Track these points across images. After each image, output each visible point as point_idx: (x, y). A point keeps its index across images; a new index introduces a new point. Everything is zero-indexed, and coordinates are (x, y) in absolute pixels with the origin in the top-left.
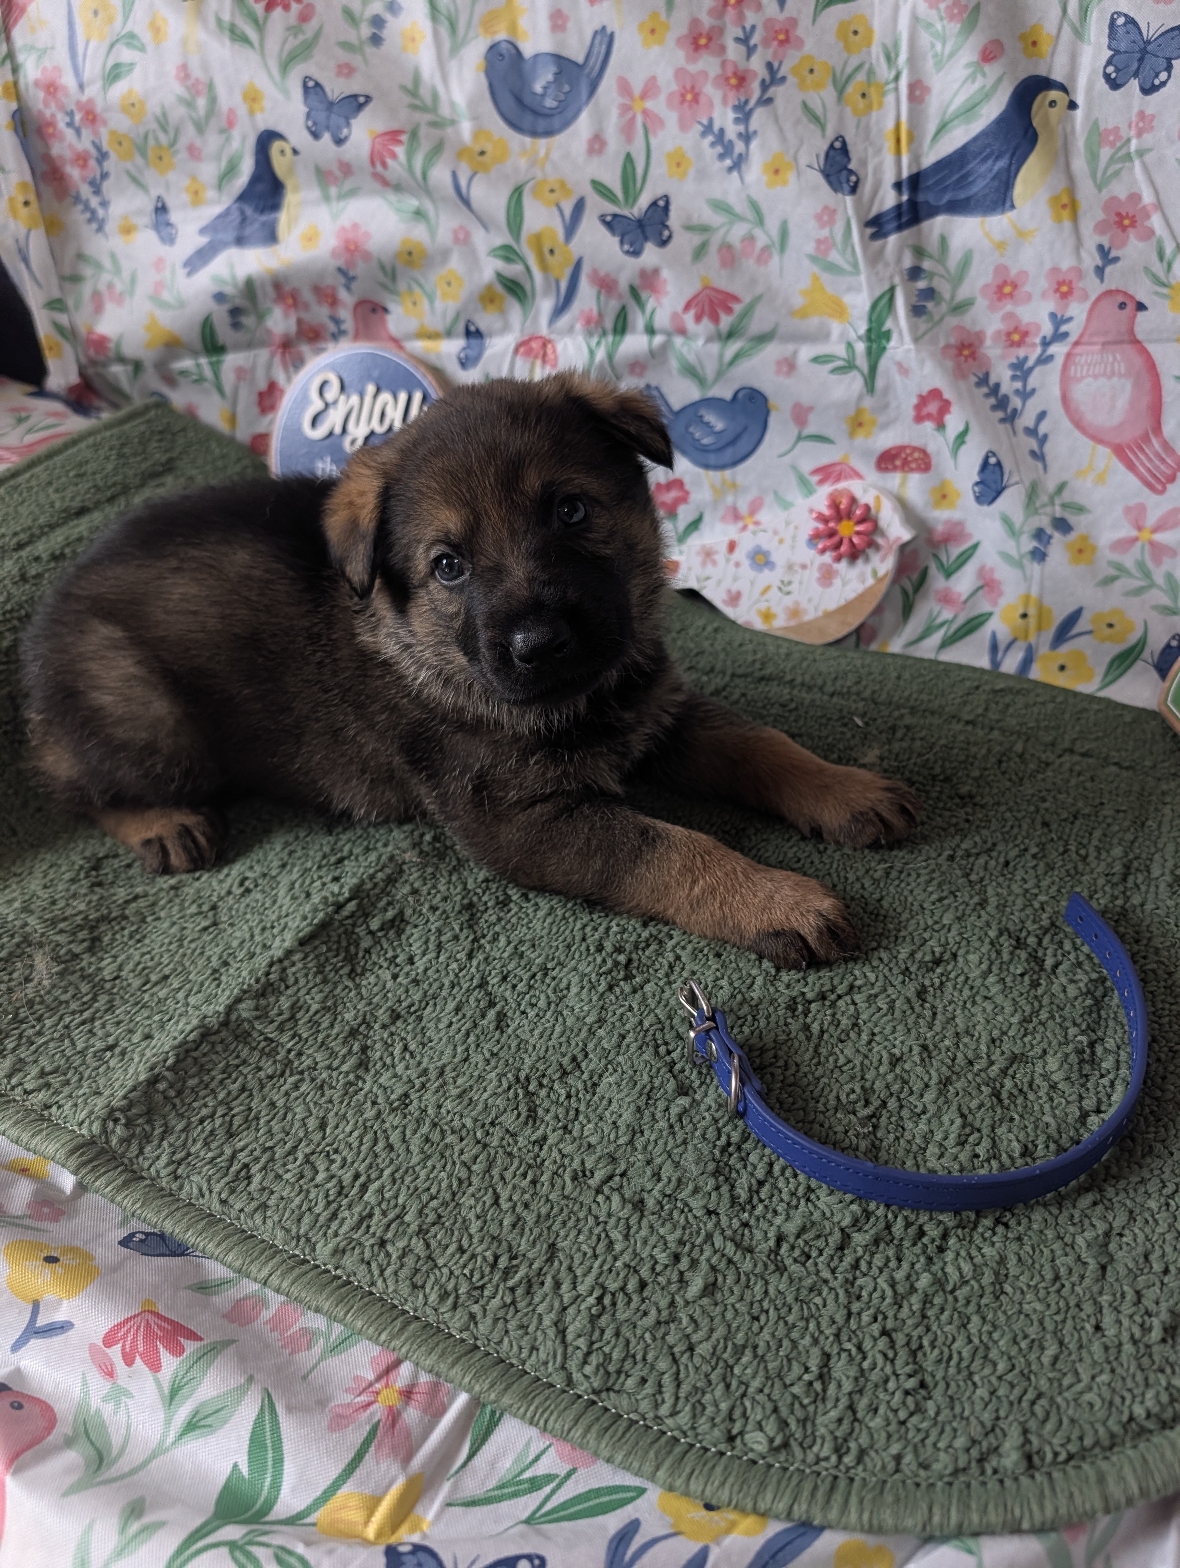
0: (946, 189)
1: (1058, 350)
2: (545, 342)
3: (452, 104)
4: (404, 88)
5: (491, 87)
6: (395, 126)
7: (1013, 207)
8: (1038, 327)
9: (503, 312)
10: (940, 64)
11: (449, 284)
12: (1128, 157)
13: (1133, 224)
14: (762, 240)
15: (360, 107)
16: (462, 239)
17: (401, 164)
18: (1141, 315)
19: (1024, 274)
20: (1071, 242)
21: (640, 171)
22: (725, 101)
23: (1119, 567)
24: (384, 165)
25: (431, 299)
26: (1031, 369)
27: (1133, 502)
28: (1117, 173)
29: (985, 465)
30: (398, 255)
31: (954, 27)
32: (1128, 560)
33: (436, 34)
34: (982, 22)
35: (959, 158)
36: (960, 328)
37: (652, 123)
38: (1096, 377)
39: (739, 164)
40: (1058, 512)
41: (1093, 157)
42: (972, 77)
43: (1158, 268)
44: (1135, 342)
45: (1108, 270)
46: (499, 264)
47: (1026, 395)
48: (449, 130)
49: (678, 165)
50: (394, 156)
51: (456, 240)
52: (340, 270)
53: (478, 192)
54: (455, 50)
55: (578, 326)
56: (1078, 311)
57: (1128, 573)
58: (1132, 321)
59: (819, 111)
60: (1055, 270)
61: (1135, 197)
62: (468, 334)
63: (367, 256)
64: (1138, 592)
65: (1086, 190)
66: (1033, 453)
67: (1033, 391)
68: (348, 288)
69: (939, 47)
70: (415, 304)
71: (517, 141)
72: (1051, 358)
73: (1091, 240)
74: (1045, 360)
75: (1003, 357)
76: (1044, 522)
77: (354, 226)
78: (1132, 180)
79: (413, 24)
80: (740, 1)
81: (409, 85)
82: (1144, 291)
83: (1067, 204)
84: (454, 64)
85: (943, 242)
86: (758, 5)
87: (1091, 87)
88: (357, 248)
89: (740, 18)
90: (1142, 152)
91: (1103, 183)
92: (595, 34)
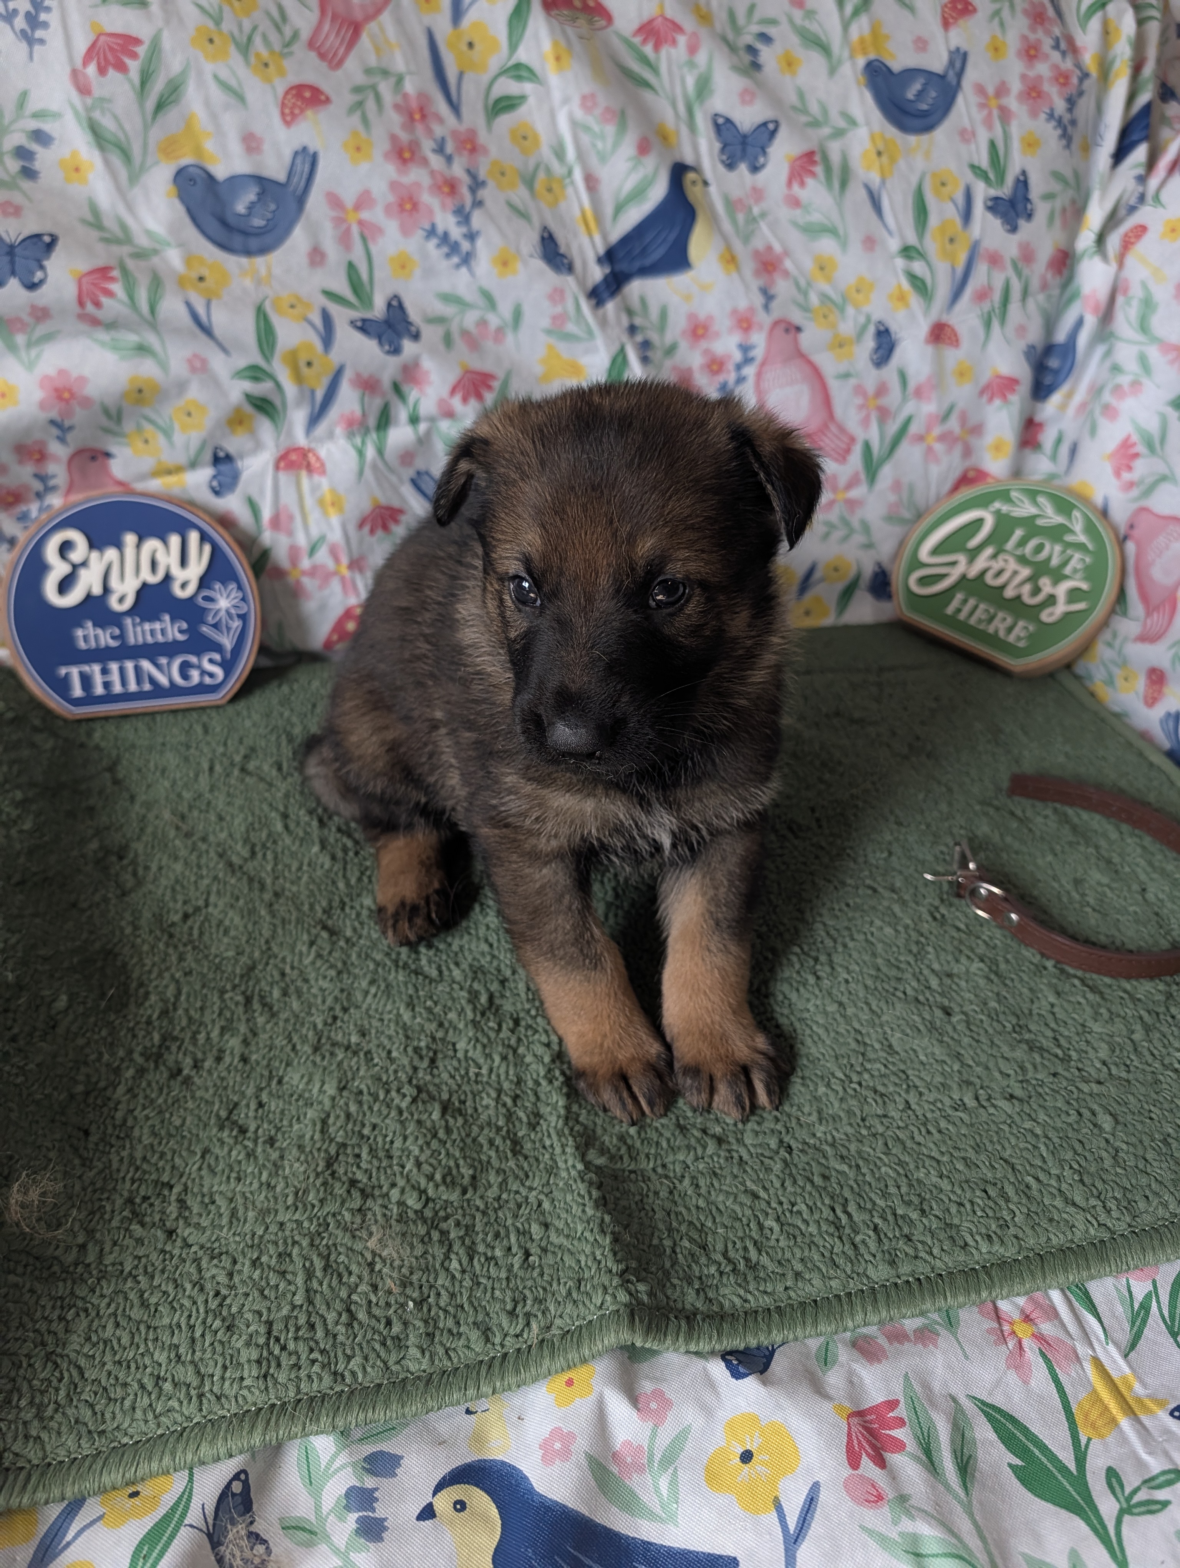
0: (633, 259)
1: (750, 371)
2: (303, 453)
3: (148, 233)
4: (84, 221)
5: (189, 211)
6: (101, 263)
7: (690, 266)
8: (731, 357)
9: (252, 432)
10: (603, 158)
11: (189, 414)
12: (754, 220)
13: (775, 268)
14: (494, 321)
15: (50, 247)
16: (198, 366)
17: (121, 302)
19: (710, 318)
20: (741, 287)
21: (364, 276)
22: (443, 206)
23: (830, 526)
24: (97, 304)
25: (167, 433)
26: (733, 390)
28: (753, 232)
30: (124, 395)
31: (610, 130)
32: (833, 517)
33: (107, 163)
34: (630, 124)
35: (639, 233)
36: (675, 368)
37: (368, 233)
38: (783, 388)
39: (467, 260)
41: (734, 222)
42: (634, 168)
43: (800, 298)
44: (803, 356)
45: (772, 304)
46: (248, 386)
48: (155, 260)
49: (403, 267)
50: (109, 294)
51: (193, 370)
52: (53, 422)
53: (220, 319)
54: (134, 178)
55: (339, 431)
56: (759, 339)
57: (836, 527)
58: (796, 342)
59: (521, 207)
60: (734, 312)
61: (769, 248)
62: (217, 460)
63: (86, 402)
64: (846, 538)
65: (738, 246)
68: (62, 440)
69: (600, 145)
70: (146, 441)
71: (233, 262)
72: (745, 377)
73: (755, 284)
74: (741, 379)
75: (710, 382)
77: (62, 372)
78: (765, 235)
79: (75, 154)
80: (424, 117)
81: (89, 217)
82: (797, 317)
83: (730, 259)
84: (136, 193)
85: (643, 301)
86: (440, 120)
87: (714, 167)
88: (72, 395)
89: (429, 131)
90: (763, 215)
91: (746, 239)
92: (296, 153)
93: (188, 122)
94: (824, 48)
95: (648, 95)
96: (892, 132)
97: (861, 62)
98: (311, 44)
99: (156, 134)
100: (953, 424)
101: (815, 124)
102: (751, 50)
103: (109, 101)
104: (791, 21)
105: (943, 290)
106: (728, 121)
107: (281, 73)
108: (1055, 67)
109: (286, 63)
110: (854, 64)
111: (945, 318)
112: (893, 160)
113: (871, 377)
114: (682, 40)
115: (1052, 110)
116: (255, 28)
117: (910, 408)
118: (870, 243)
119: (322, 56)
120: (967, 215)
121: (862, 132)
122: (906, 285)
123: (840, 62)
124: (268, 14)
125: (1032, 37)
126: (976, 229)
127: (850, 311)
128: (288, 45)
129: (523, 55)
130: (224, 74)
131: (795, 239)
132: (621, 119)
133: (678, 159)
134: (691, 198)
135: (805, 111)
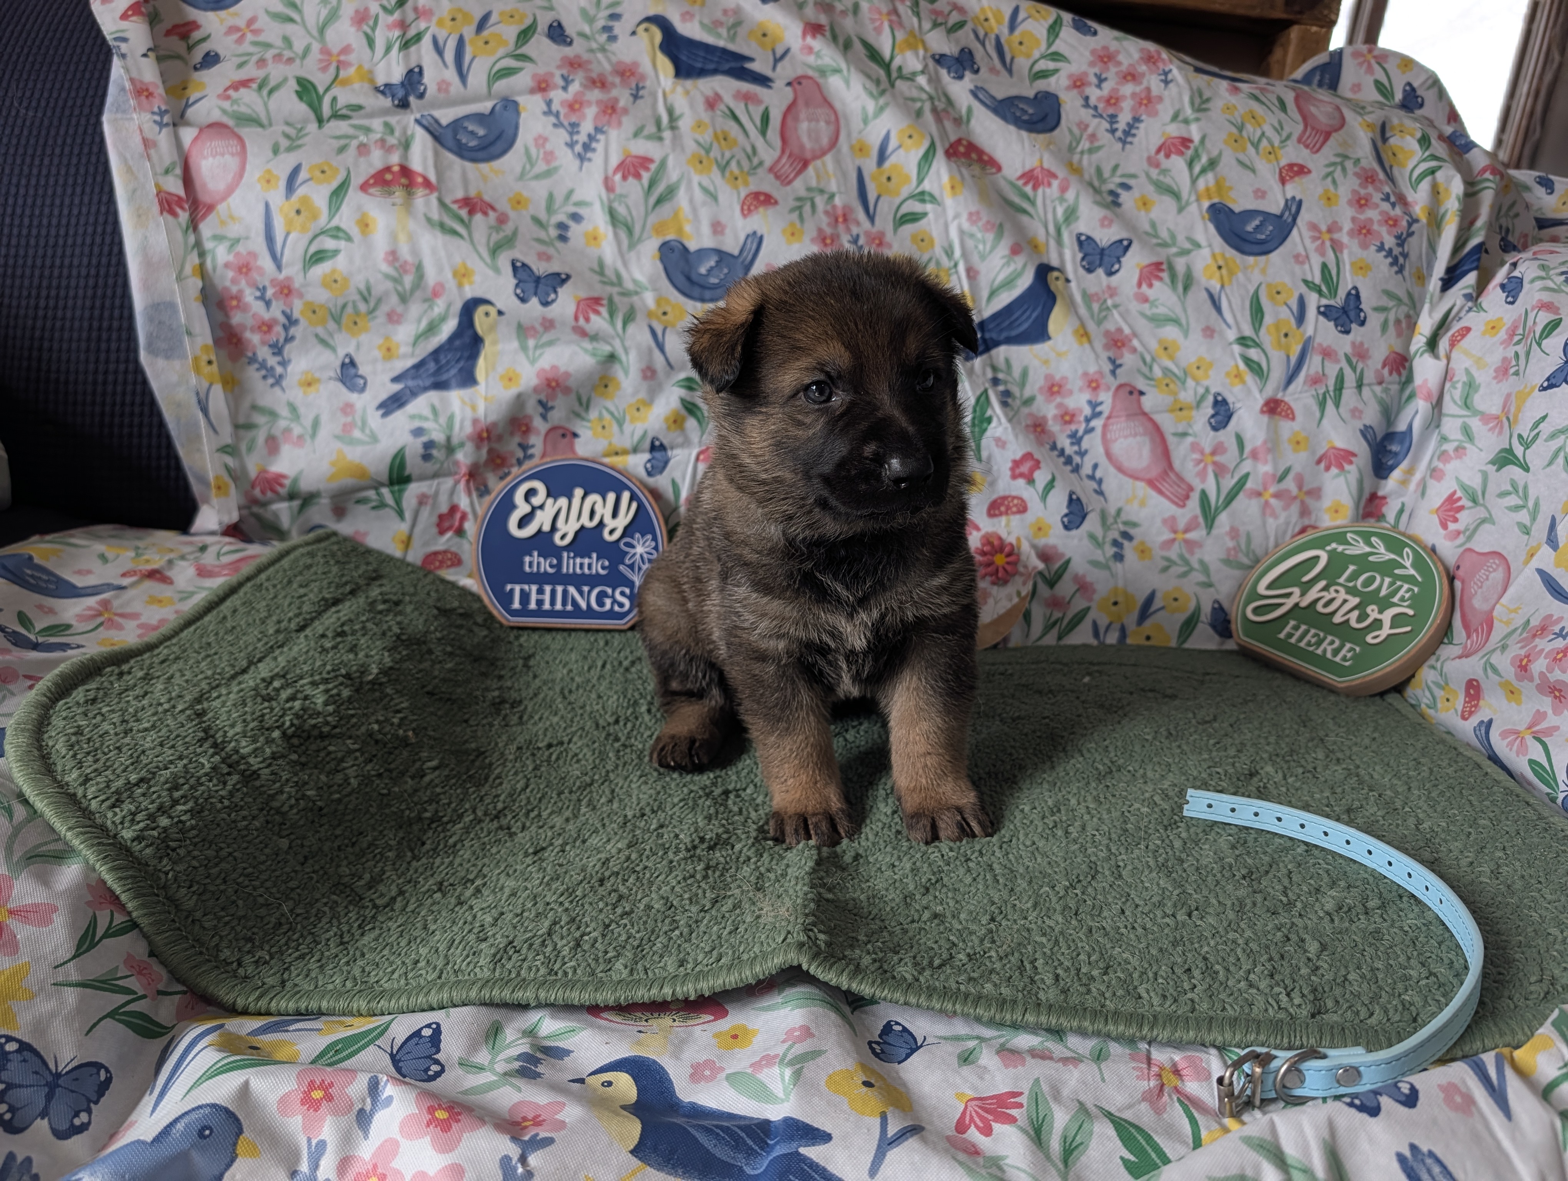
0: (1002, 330)
1: (1097, 423)
4: (592, 270)
5: (665, 268)
7: (1049, 338)
8: (1081, 411)
9: (684, 431)
10: (983, 257)
11: (638, 407)
12: (1108, 308)
13: (1123, 345)
15: (564, 281)
16: (649, 374)
17: (604, 320)
18: (1143, 399)
19: (1064, 378)
20: (1092, 356)
23: (1168, 559)
25: (620, 423)
26: (1081, 438)
27: (1167, 515)
28: (1105, 317)
29: (1071, 500)
31: (990, 236)
32: (1173, 554)
33: (616, 235)
34: (1006, 234)
35: (1008, 310)
36: (1031, 415)
38: (1126, 437)
40: (1122, 528)
41: (1089, 308)
42: (1008, 264)
43: (1145, 370)
44: (1145, 414)
45: (1118, 371)
46: (684, 393)
47: (1082, 454)
48: (635, 299)
50: (597, 313)
51: (645, 377)
52: (539, 402)
54: (632, 246)
56: (1106, 398)
57: (1175, 563)
58: (1139, 402)
60: (1085, 374)
61: (1120, 330)
62: (653, 448)
63: (566, 389)
64: (1184, 575)
65: (1091, 326)
66: (1096, 491)
67: (1086, 452)
68: (544, 417)
69: (981, 247)
70: (603, 427)
71: (689, 305)
72: (1092, 430)
73: (1104, 355)
74: (1089, 431)
75: (1062, 431)
76: (1114, 534)
77: (554, 368)
78: (1115, 321)
79: (596, 229)
80: (845, 220)
81: (597, 268)
82: (1141, 384)
83: (1084, 334)
84: (632, 255)
85: (1007, 361)
86: (858, 223)
87: (1075, 271)
88: (558, 385)
89: (848, 230)
90: (1116, 306)
91: (1099, 323)
92: (748, 236)
93: (676, 213)
94: (1176, 195)
95: (1025, 219)
96: (1231, 253)
97: (1206, 204)
98: (771, 170)
99: (652, 219)
100: (1289, 484)
101: (1164, 245)
102: (1112, 193)
103: (625, 196)
104: (1148, 175)
105: (1277, 373)
106: (1089, 238)
107: (746, 184)
108: (1382, 213)
109: (751, 179)
110: (1200, 206)
111: (1279, 396)
112: (1231, 273)
113: (1208, 439)
114: (1055, 183)
115: (1382, 244)
116: (733, 157)
117: (1247, 466)
118: (1209, 332)
119: (777, 177)
120: (1301, 318)
121: (1206, 252)
122: (1242, 366)
123: (1188, 203)
124: (744, 150)
125: (1363, 192)
126: (1309, 328)
127: (1190, 383)
128: (755, 168)
129: (927, 186)
130: (706, 182)
131: (1142, 326)
132: (1000, 231)
133: (1045, 261)
134: (1053, 288)
135: (1156, 236)
